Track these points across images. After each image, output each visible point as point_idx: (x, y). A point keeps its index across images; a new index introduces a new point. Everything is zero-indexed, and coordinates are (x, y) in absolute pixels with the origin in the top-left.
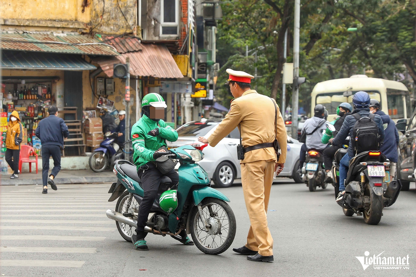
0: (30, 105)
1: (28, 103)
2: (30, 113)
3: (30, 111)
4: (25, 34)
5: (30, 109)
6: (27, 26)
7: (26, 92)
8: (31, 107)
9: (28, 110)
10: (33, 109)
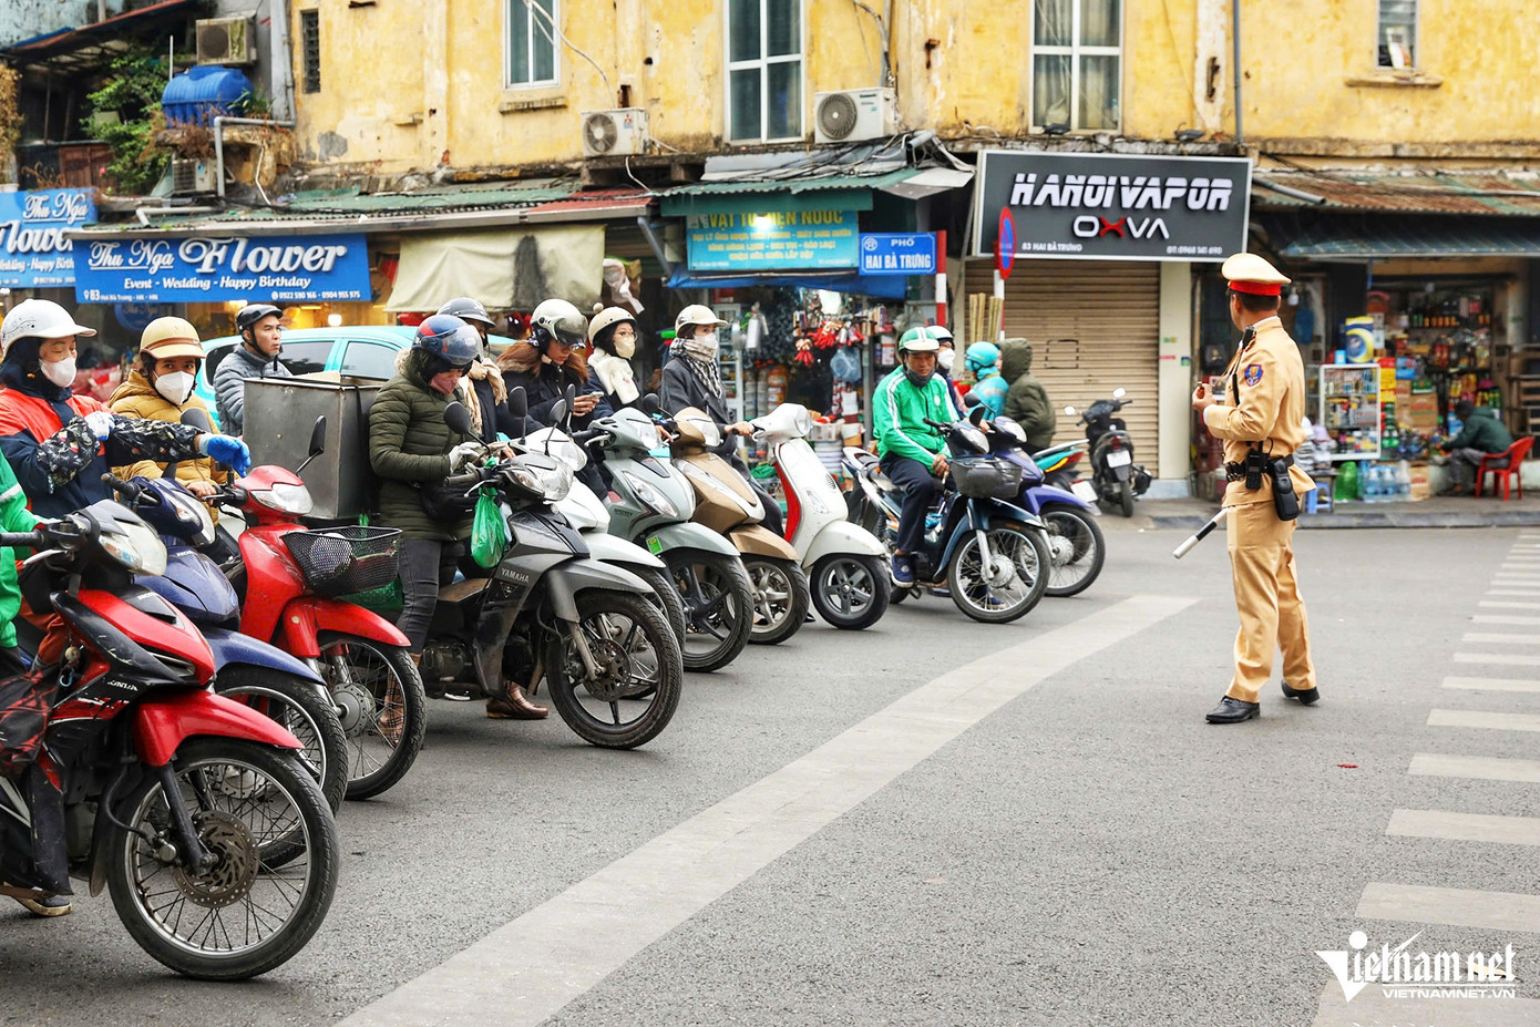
0: (1439, 339)
1: (1434, 335)
2: (1440, 359)
3: (1438, 354)
4: (1441, 177)
5: (1438, 349)
6: (1446, 158)
7: (1429, 310)
8: (1442, 346)
9: (1433, 352)
10: (1445, 350)
